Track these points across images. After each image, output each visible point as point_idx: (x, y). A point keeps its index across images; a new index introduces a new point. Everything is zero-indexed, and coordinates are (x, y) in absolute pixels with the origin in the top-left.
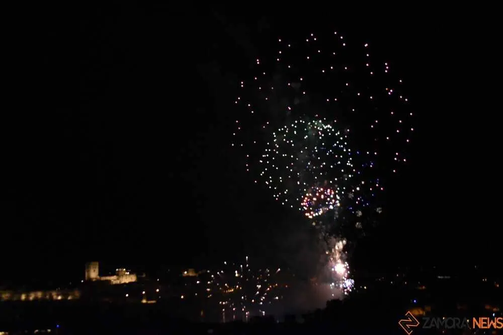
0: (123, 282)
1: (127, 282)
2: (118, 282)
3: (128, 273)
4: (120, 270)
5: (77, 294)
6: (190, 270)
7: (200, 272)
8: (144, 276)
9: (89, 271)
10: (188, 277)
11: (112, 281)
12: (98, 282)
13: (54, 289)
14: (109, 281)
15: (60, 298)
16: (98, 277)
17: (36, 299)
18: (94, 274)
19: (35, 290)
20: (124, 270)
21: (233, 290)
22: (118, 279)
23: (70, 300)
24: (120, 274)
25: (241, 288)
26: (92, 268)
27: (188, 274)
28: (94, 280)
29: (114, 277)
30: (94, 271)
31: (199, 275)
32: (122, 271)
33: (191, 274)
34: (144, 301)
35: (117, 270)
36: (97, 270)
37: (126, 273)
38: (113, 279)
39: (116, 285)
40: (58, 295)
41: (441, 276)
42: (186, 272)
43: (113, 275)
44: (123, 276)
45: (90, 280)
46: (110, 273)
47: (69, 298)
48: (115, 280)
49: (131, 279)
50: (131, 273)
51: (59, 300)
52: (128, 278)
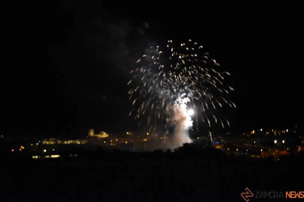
0: (103, 137)
5: (86, 141)
6: (129, 132)
8: (111, 134)
9: (90, 133)
10: (128, 135)
12: (94, 137)
13: (77, 139)
16: (94, 135)
17: (70, 144)
18: (92, 134)
19: (70, 140)
20: (104, 132)
22: (101, 136)
23: (83, 144)
28: (92, 136)
30: (92, 132)
31: (133, 134)
34: (112, 144)
35: (101, 132)
38: (99, 136)
39: (100, 138)
40: (79, 142)
43: (99, 133)
45: (90, 137)
50: (106, 133)
51: (79, 144)
52: (105, 135)
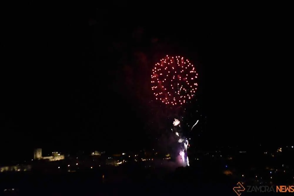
0: (56, 160)
1: (59, 160)
2: (54, 160)
3: (59, 154)
4: (54, 152)
5: (29, 167)
6: (96, 152)
7: (102, 153)
8: (69, 156)
9: (36, 154)
10: (95, 156)
11: (50, 159)
12: (42, 160)
13: (15, 165)
14: (48, 159)
15: (19, 170)
16: (42, 157)
17: (5, 172)
18: (39, 155)
19: (4, 166)
20: (57, 152)
21: (121, 163)
22: (53, 158)
23: (25, 171)
24: (55, 155)
25: (126, 161)
26: (38, 151)
27: (95, 154)
28: (39, 159)
29: (51, 157)
30: (39, 154)
31: (102, 155)
32: (56, 153)
33: (96, 154)
34: (69, 171)
35: (53, 153)
36: (41, 153)
37: (58, 154)
38: (51, 158)
39: (53, 162)
40: (18, 169)
41: (241, 151)
42: (93, 153)
43: (50, 156)
44: (56, 156)
45: (37, 159)
46: (49, 155)
47: (25, 170)
48: (52, 159)
49: (61, 158)
50: (61, 154)
51: (19, 171)
52: (59, 157)
